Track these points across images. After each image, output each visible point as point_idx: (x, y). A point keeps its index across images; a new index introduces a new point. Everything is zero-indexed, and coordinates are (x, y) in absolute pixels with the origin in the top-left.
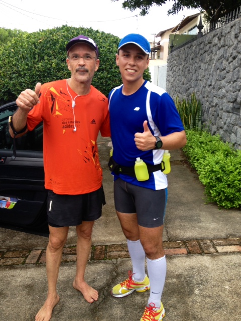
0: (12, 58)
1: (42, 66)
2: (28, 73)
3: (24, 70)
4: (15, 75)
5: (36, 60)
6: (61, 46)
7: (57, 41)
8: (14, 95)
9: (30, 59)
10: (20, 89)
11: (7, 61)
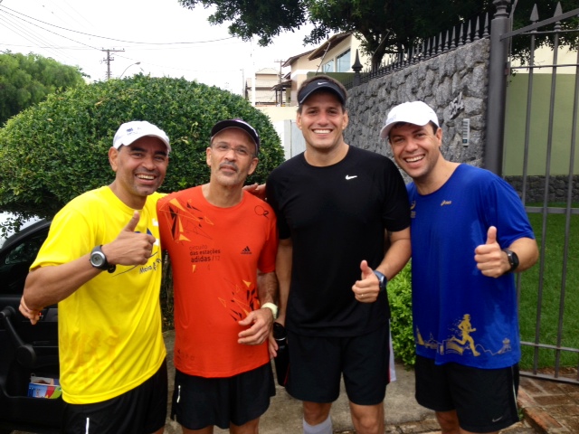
0: (49, 133)
1: (103, 146)
2: (79, 158)
3: (71, 153)
4: (55, 162)
5: (93, 137)
6: (135, 112)
7: (128, 103)
8: (52, 195)
9: (81, 135)
10: (64, 185)
11: (39, 137)
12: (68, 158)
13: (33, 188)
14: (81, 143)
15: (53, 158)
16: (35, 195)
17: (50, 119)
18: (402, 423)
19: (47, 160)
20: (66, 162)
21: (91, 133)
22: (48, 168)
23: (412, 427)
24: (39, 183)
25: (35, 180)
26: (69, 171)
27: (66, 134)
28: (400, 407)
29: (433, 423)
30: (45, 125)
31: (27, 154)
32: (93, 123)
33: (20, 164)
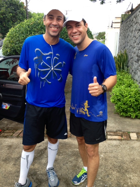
0: (17, 33)
3: (22, 39)
6: (41, 26)
8: (17, 52)
9: (25, 34)
10: (20, 49)
11: (15, 34)
12: (21, 41)
13: (12, 50)
14: (25, 36)
15: (17, 41)
16: (13, 52)
17: (18, 29)
18: (108, 132)
19: (16, 41)
20: (20, 42)
21: (27, 33)
22: (16, 44)
23: (111, 133)
24: (14, 49)
25: (13, 48)
26: (21, 45)
27: (21, 33)
28: (111, 127)
29: (119, 133)
30: (16, 31)
31: (11, 40)
32: (29, 30)
33: (10, 42)
